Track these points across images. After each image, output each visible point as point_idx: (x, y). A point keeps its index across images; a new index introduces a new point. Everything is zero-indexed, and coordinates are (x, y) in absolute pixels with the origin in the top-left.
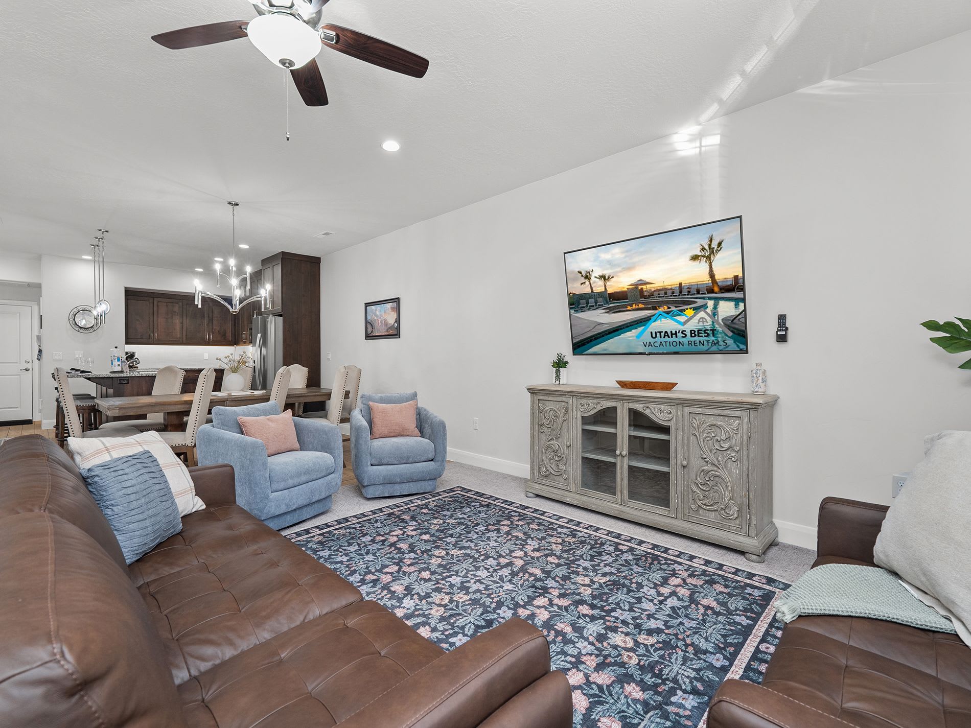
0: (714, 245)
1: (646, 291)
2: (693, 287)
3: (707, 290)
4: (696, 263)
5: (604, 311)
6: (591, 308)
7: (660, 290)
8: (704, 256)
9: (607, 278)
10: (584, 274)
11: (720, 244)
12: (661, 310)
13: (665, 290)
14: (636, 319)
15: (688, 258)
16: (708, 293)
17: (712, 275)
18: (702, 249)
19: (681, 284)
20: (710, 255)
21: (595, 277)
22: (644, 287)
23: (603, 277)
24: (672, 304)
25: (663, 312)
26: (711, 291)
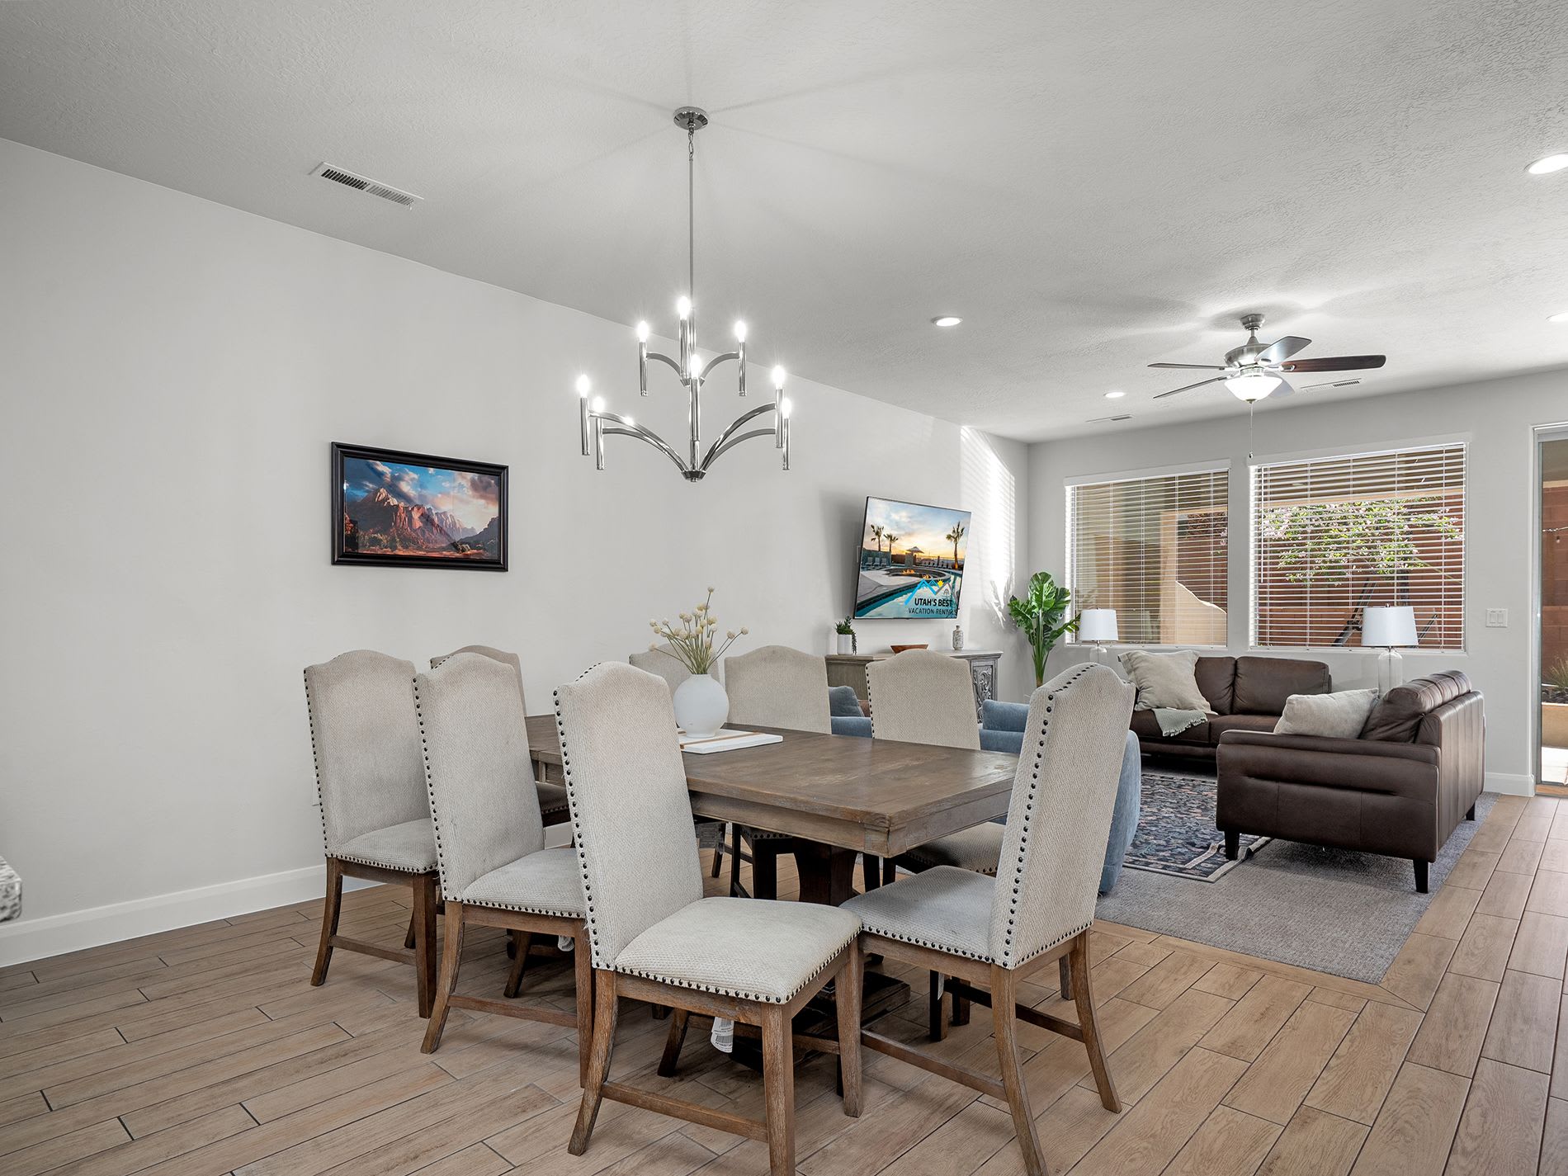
0: (960, 531)
1: (918, 558)
2: (945, 562)
3: (951, 566)
4: (949, 542)
5: (886, 572)
6: (875, 567)
7: (926, 560)
8: (954, 537)
9: (893, 539)
10: (876, 529)
11: (962, 530)
12: (925, 578)
13: (929, 560)
14: (907, 585)
15: (945, 536)
16: (952, 568)
17: (956, 555)
18: (953, 531)
19: (939, 557)
20: (957, 537)
21: (885, 536)
22: (917, 554)
23: (890, 538)
24: (932, 574)
26: (954, 568)
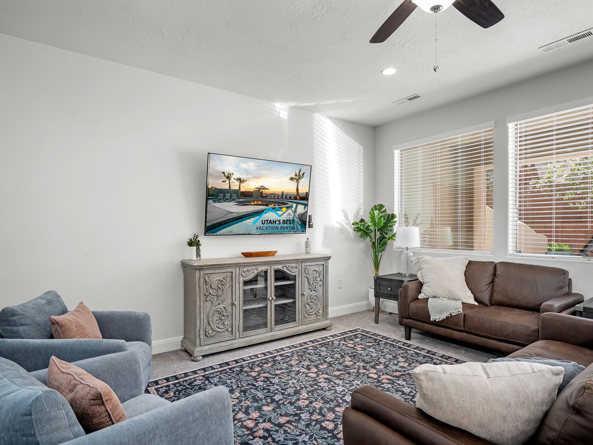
0: (301, 174)
1: (264, 193)
2: (288, 195)
3: (294, 198)
4: (292, 182)
5: (236, 203)
6: (226, 200)
7: (272, 194)
8: (296, 179)
9: (242, 180)
10: (226, 174)
11: (303, 174)
12: (270, 206)
13: (274, 195)
14: (255, 211)
15: (289, 178)
16: (294, 199)
17: (297, 190)
18: (296, 175)
19: (283, 192)
20: (298, 179)
21: (234, 179)
22: (264, 191)
23: (240, 180)
24: (277, 203)
25: (271, 208)
26: (296, 198)
